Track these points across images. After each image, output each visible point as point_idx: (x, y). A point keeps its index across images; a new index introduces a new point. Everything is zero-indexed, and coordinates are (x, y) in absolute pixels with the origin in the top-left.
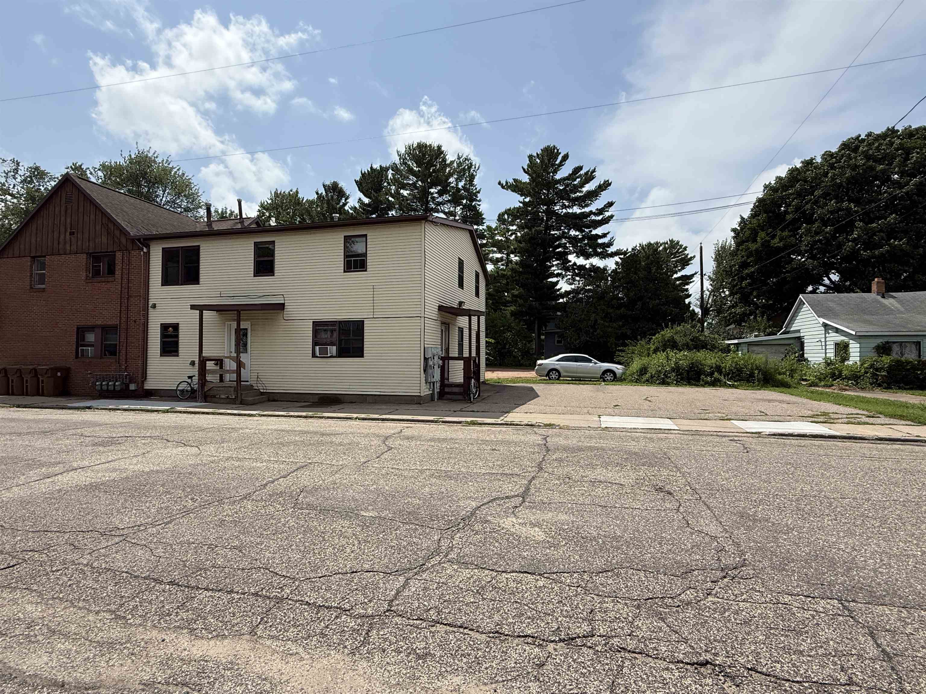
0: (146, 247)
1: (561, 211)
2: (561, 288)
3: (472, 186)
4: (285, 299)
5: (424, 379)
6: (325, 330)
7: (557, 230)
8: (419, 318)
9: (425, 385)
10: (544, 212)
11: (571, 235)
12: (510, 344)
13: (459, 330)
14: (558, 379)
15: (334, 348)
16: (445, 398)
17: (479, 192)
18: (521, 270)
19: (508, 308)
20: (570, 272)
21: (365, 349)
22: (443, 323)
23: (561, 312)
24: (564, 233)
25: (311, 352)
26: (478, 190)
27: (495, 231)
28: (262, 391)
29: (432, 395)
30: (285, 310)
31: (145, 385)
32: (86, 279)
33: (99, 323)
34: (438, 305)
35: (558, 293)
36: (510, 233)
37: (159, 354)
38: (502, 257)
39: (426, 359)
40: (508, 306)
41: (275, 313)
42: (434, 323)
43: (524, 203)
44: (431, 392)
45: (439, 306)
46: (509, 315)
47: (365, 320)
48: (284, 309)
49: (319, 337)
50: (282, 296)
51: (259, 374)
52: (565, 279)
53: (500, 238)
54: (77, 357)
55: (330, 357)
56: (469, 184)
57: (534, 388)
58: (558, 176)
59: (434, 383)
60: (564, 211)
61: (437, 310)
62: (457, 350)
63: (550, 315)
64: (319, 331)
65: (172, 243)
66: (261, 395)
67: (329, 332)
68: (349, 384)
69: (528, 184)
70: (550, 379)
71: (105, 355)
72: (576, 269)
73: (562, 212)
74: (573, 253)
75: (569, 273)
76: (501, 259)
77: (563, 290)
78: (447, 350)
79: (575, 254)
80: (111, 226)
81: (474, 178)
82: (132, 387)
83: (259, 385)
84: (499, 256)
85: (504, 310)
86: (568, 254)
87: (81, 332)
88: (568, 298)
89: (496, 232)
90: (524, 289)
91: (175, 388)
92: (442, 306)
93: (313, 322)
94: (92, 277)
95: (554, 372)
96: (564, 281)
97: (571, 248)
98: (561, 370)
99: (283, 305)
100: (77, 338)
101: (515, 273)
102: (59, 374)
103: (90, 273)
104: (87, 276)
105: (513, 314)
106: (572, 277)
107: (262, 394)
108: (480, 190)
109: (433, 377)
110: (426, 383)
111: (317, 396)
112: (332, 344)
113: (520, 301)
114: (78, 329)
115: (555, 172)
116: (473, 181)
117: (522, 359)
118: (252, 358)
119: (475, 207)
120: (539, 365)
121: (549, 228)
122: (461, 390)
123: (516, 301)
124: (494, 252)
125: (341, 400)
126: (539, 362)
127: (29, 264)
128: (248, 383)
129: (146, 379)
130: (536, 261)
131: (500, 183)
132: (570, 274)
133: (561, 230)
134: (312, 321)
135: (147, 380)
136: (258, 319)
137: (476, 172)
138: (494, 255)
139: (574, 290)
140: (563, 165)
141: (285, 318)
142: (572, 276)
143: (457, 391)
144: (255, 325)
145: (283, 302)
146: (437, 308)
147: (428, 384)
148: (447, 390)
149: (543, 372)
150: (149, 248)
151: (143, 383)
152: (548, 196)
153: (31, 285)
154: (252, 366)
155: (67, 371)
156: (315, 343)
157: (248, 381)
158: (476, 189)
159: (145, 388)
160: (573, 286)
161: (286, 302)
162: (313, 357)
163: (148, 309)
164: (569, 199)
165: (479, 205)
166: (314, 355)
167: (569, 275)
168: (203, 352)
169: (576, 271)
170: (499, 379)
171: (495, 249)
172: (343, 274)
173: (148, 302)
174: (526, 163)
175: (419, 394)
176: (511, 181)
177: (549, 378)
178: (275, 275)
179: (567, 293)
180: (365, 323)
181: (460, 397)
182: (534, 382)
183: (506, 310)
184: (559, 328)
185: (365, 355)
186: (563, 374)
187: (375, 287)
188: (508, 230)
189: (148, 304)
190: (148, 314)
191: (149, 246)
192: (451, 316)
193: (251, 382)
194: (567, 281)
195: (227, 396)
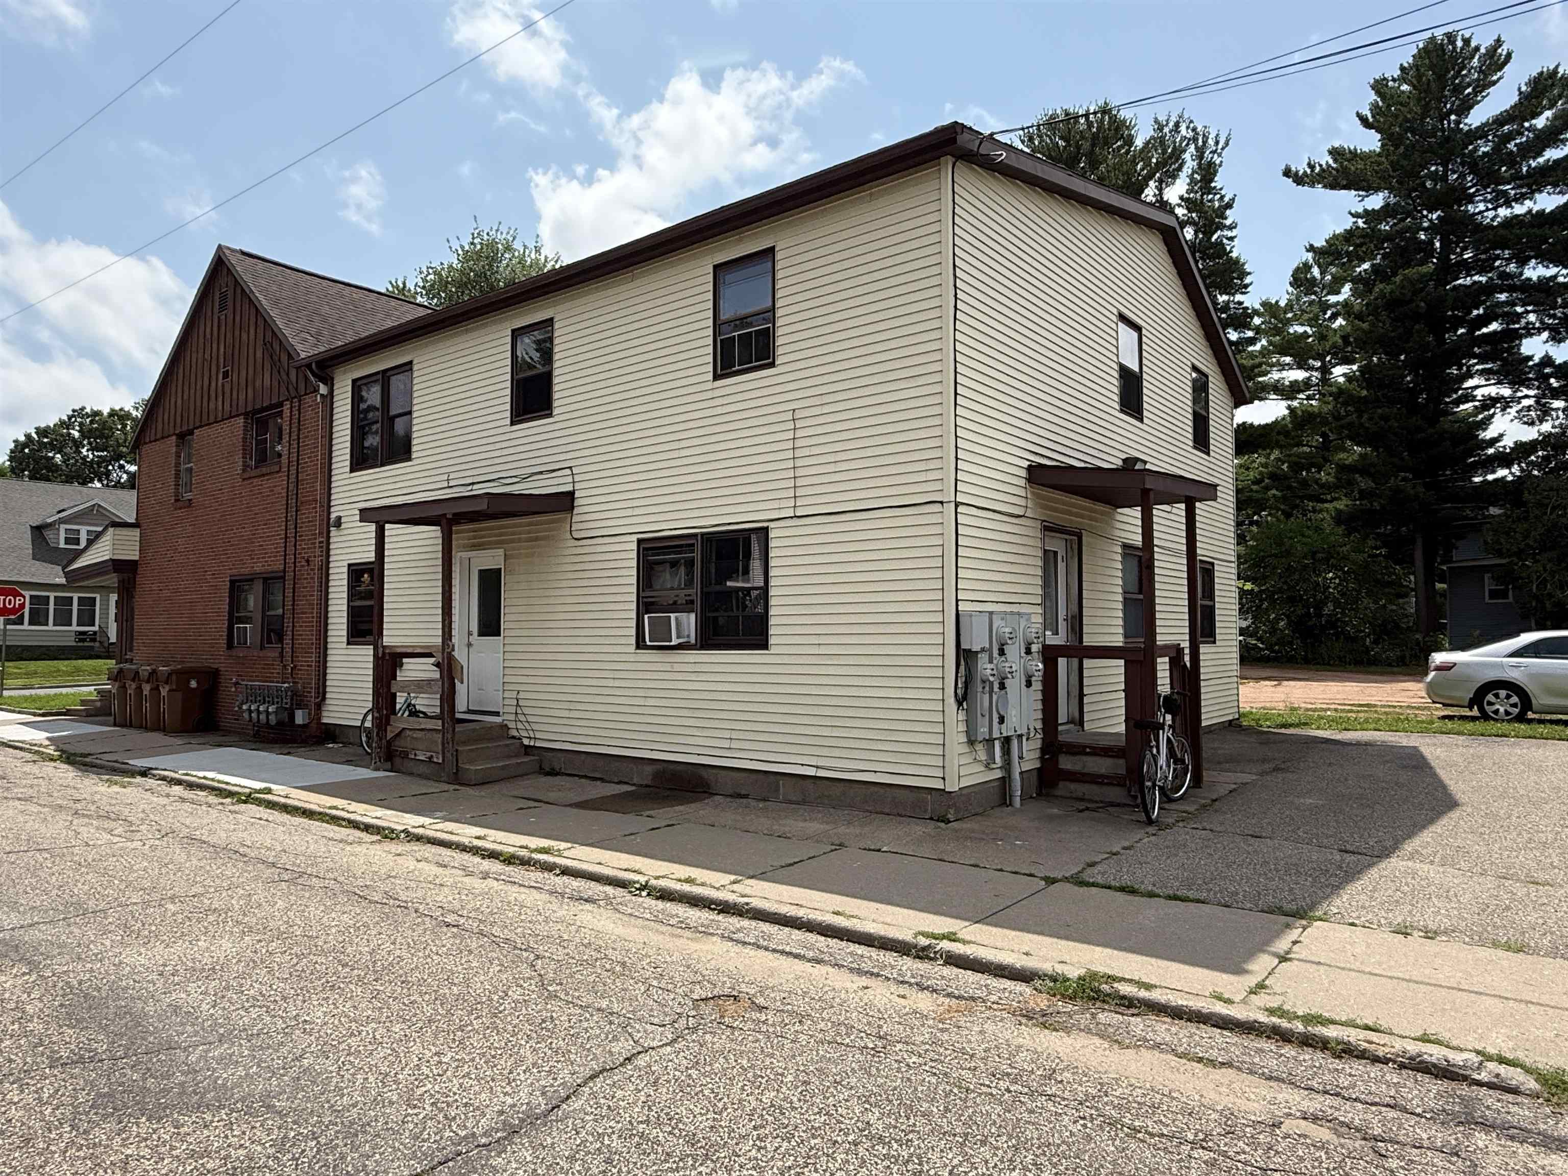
0: (325, 384)
1: (1491, 214)
2: (1501, 436)
3: (1209, 193)
4: (577, 478)
5: (962, 727)
6: (674, 564)
7: (1479, 273)
8: (937, 508)
9: (965, 749)
10: (1433, 229)
11: (1529, 279)
12: (1337, 603)
13: (1124, 556)
14: (1521, 718)
15: (693, 616)
16: (1059, 792)
17: (1229, 206)
18: (1364, 393)
19: (1326, 505)
20: (1528, 387)
21: (772, 621)
22: (1048, 528)
23: (1501, 507)
24: (1504, 276)
25: (633, 632)
26: (1226, 199)
27: (1285, 313)
28: (526, 742)
29: (1005, 782)
30: (575, 512)
31: (324, 714)
32: (244, 471)
33: (258, 568)
34: (1026, 464)
35: (1491, 451)
36: (1329, 313)
37: (345, 639)
38: (1309, 379)
39: (965, 657)
40: (1326, 501)
41: (553, 522)
42: (1009, 528)
43: (1368, 215)
44: (998, 774)
45: (1030, 469)
46: (1327, 526)
47: (772, 525)
48: (573, 508)
49: (657, 586)
50: (568, 472)
51: (521, 695)
52: (1513, 411)
53: (1300, 329)
54: (230, 646)
55: (679, 647)
56: (1201, 188)
57: (1427, 751)
58: (1476, 117)
59: (1006, 741)
60: (1503, 212)
61: (1022, 482)
62: (1120, 622)
63: (1466, 518)
64: (656, 567)
65: (362, 367)
66: (526, 754)
67: (682, 570)
68: (727, 734)
69: (1379, 155)
70: (1485, 717)
71: (270, 642)
72: (1549, 376)
73: (1496, 216)
74: (1539, 331)
75: (1526, 392)
76: (1307, 384)
77: (1508, 442)
78: (1076, 623)
79: (1545, 335)
80: (277, 347)
81: (1215, 173)
82: (300, 718)
83: (520, 726)
84: (1299, 375)
85: (1314, 511)
86: (1521, 337)
87: (237, 587)
88: (1529, 464)
89: (1290, 315)
90: (1376, 449)
91: (358, 724)
92: (1041, 466)
93: (640, 541)
94: (256, 468)
95: (1503, 693)
96: (1508, 417)
97: (1532, 317)
98: (1531, 688)
99: (571, 495)
100: (231, 605)
101: (1345, 404)
102: (193, 684)
103: (251, 459)
104: (245, 467)
105: (1339, 518)
106: (1537, 402)
107: (528, 750)
108: (1233, 200)
109: (1002, 720)
110: (971, 742)
111: (649, 769)
112: (688, 606)
113: (1364, 483)
114: (232, 582)
115: (1466, 107)
116: (1212, 180)
117: (1376, 642)
118: (507, 648)
119: (1220, 244)
120: (1438, 669)
121: (1449, 270)
122: (1117, 766)
123: (1350, 483)
124: (1283, 367)
125: (708, 785)
126: (1439, 658)
127: (174, 450)
128: (498, 720)
129: (324, 698)
130: (1412, 366)
131: (1287, 173)
132: (1532, 393)
133: (1492, 268)
134: (634, 538)
135: (328, 702)
136: (519, 540)
137: (1220, 155)
138: (1285, 374)
139: (1548, 436)
140: (1494, 83)
141: (576, 535)
142: (1538, 399)
143: (1103, 771)
144: (512, 557)
145: (569, 488)
146: (1024, 473)
147: (979, 747)
148: (1066, 763)
149: (1458, 694)
150: (333, 385)
151: (319, 706)
152: (1444, 178)
153: (177, 494)
154: (507, 671)
155: (212, 678)
156: (645, 606)
157: (497, 714)
158: (1222, 197)
159: (325, 721)
160: (1546, 427)
161: (577, 486)
162: (638, 647)
163: (329, 532)
164: (1516, 178)
165: (1231, 239)
166: (640, 644)
167: (1527, 397)
168: (385, 633)
169: (1552, 380)
170: (1293, 709)
171: (1288, 359)
172: (710, 385)
173: (329, 513)
174: (1367, 99)
175: (939, 785)
176: (1326, 160)
177: (1481, 709)
178: (555, 412)
179: (1523, 450)
180: (771, 535)
181: (1115, 793)
182: (1425, 728)
183: (1321, 511)
184: (1499, 554)
185: (772, 641)
186: (1540, 699)
187: (798, 415)
188: (1325, 306)
189: (329, 519)
190: (328, 544)
191: (332, 379)
192: (1087, 503)
193: (506, 717)
194: (1519, 416)
195: (429, 754)
